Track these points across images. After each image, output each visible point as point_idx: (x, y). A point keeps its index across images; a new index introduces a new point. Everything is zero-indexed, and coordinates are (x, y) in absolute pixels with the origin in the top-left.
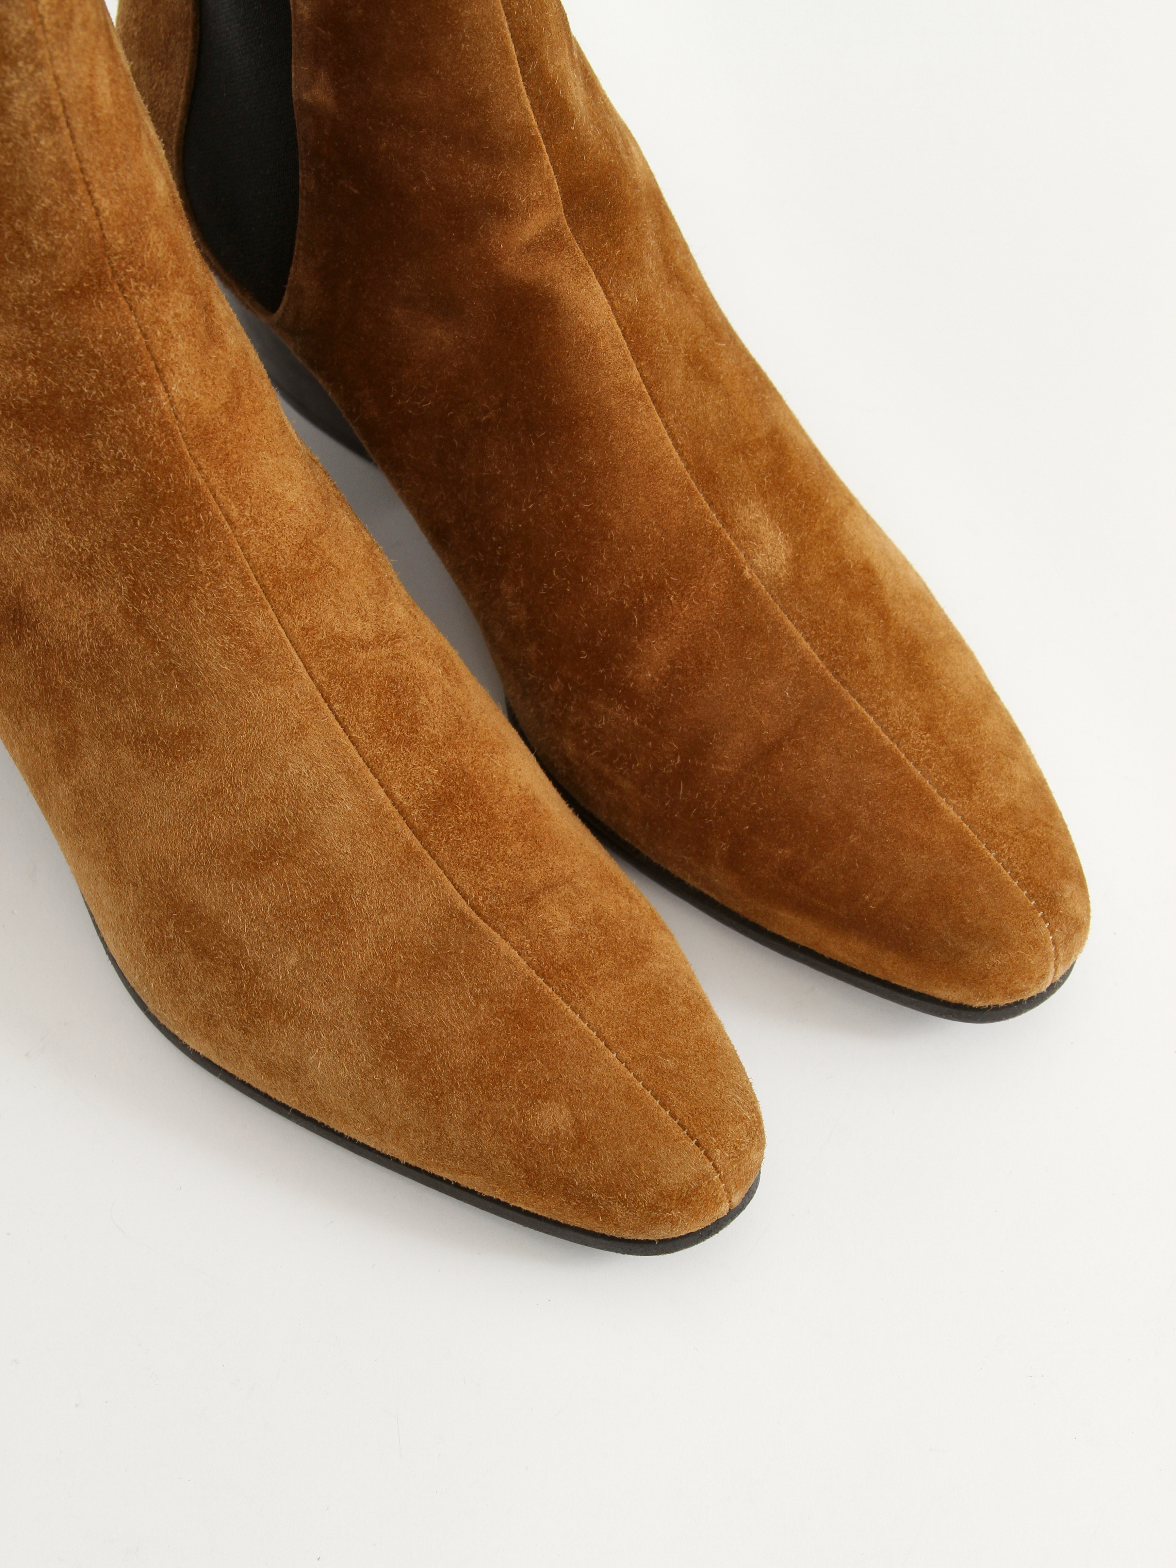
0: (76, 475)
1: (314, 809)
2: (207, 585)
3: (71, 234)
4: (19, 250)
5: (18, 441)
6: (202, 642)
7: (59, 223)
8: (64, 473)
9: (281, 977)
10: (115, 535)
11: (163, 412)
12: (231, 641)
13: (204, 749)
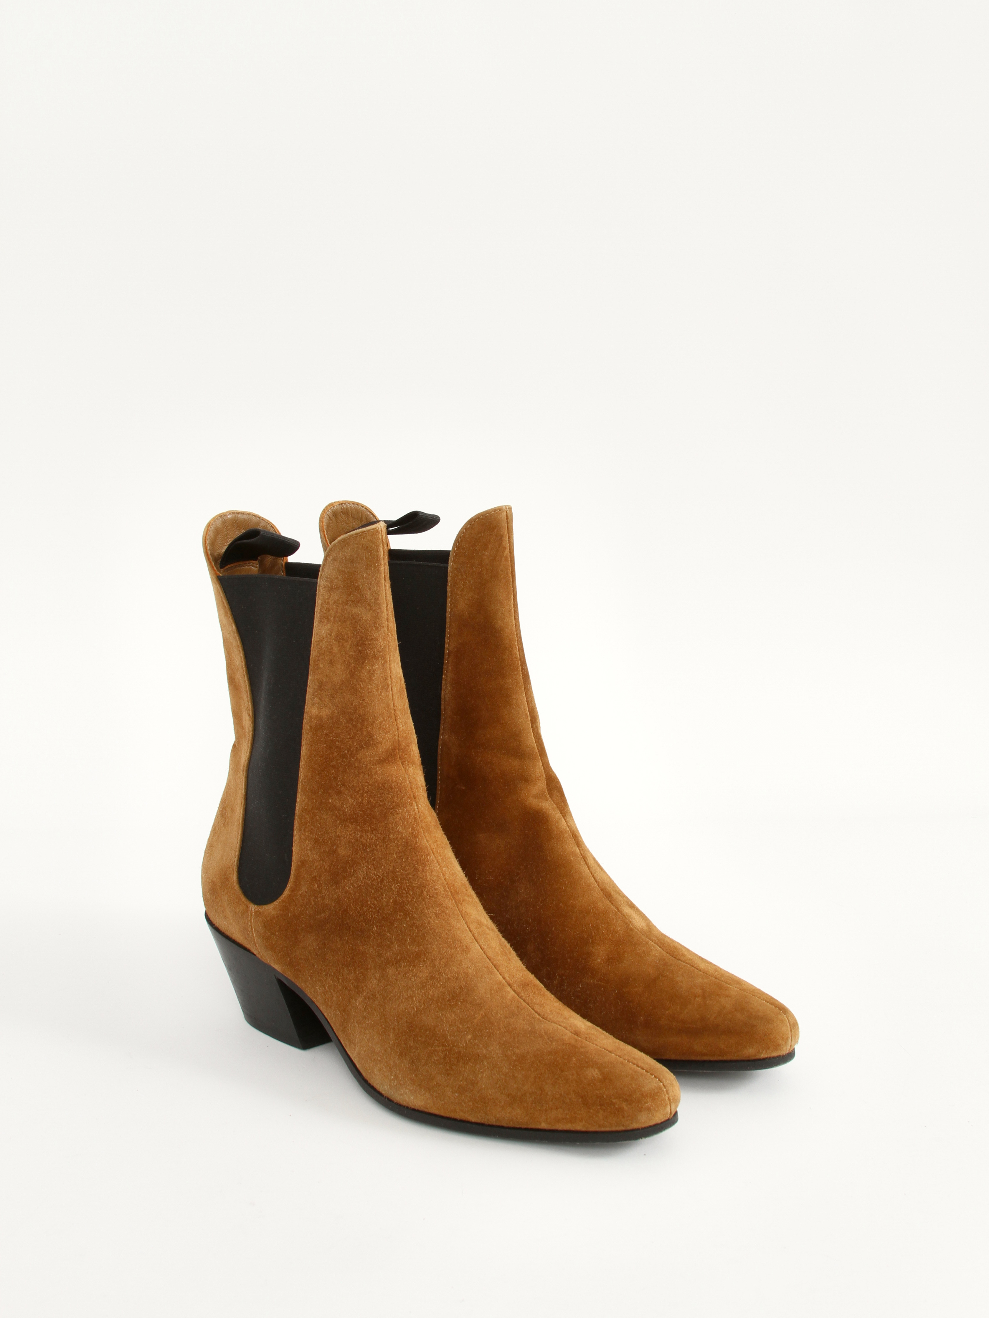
0: (379, 842)
1: (474, 981)
2: (431, 885)
3: (388, 734)
4: (368, 740)
5: (355, 833)
6: (427, 911)
7: (384, 729)
8: (374, 842)
9: (464, 1045)
10: (394, 866)
11: (415, 814)
12: (439, 910)
13: (427, 959)
